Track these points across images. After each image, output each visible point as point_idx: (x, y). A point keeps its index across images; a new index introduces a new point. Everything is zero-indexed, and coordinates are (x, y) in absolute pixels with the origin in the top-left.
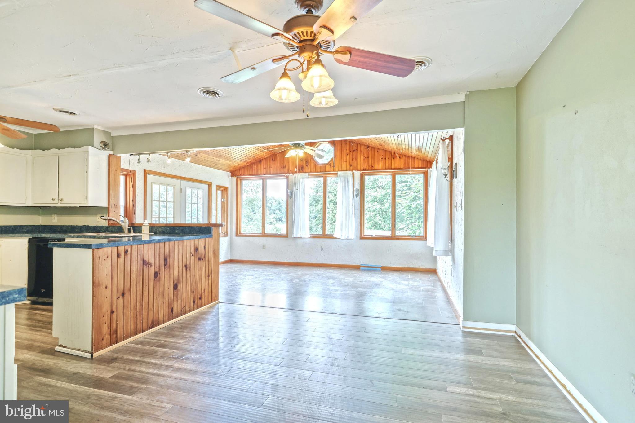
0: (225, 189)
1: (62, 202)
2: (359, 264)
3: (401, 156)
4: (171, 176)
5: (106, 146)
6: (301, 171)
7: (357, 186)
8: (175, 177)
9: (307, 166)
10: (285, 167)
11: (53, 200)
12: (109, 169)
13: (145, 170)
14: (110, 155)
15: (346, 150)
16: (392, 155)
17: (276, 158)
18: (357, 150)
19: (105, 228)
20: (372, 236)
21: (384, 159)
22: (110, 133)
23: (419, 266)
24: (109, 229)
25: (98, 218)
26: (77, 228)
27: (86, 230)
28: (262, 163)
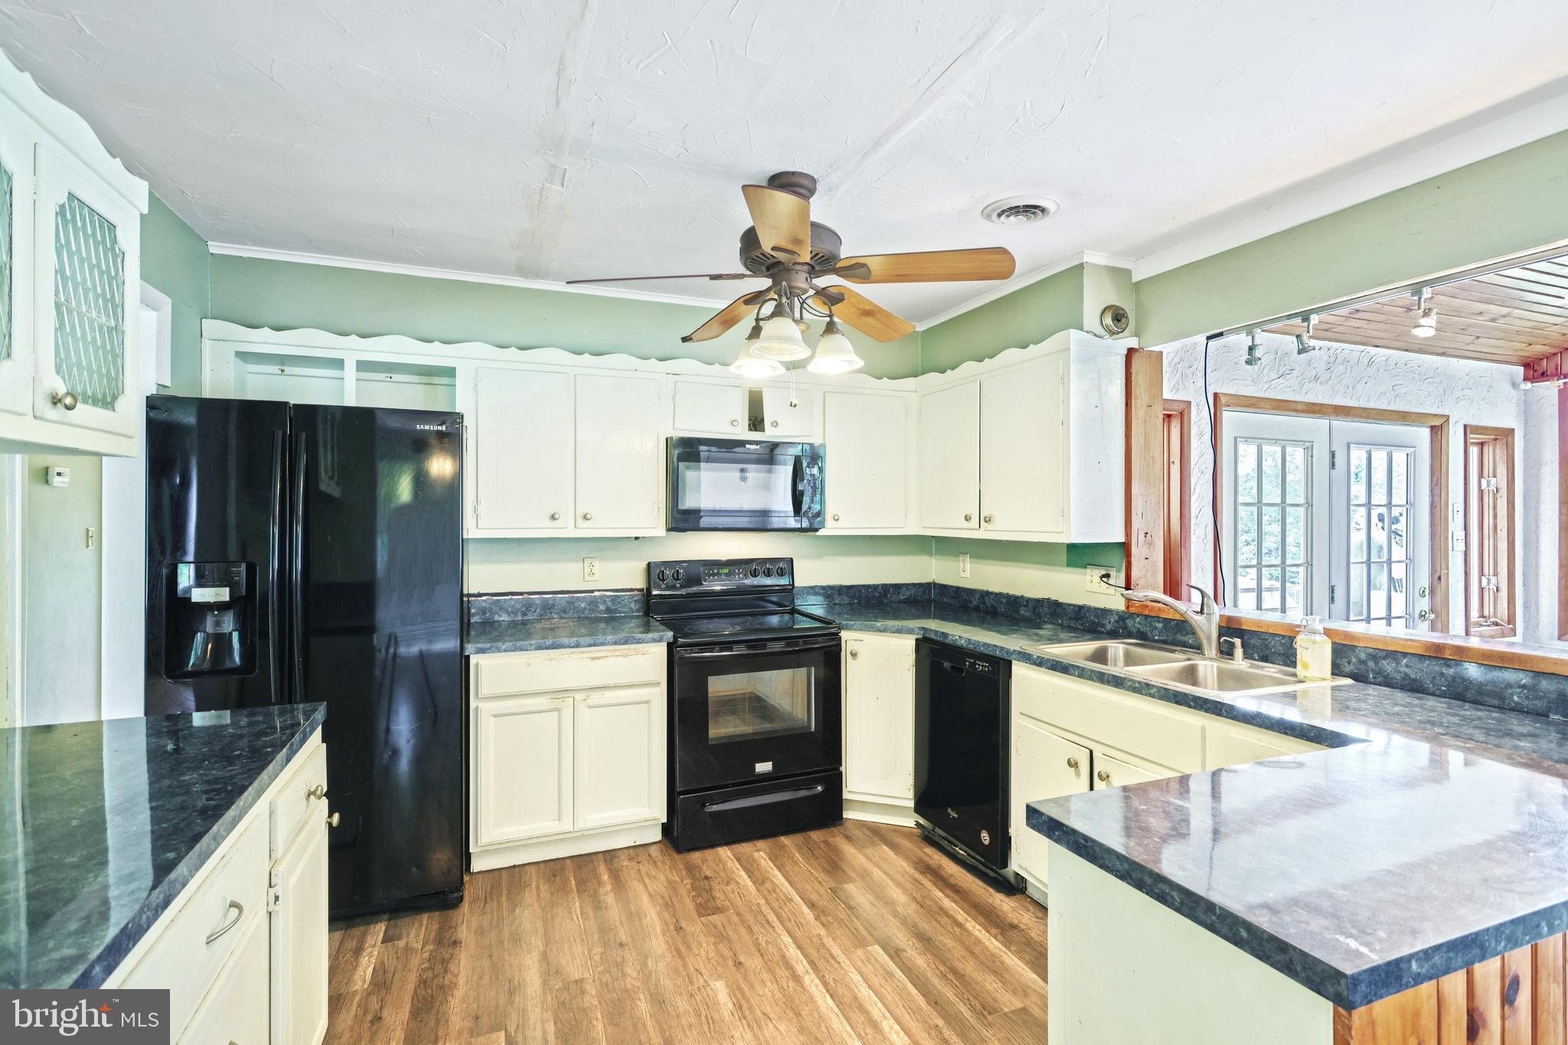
1: (989, 526)
4: (1299, 407)
5: (1119, 321)
8: (1314, 409)
11: (967, 518)
12: (1127, 404)
13: (1216, 396)
14: (1131, 352)
19: (1116, 618)
22: (1127, 273)
24: (1130, 623)
25: (1088, 577)
26: (1024, 606)
27: (1051, 614)
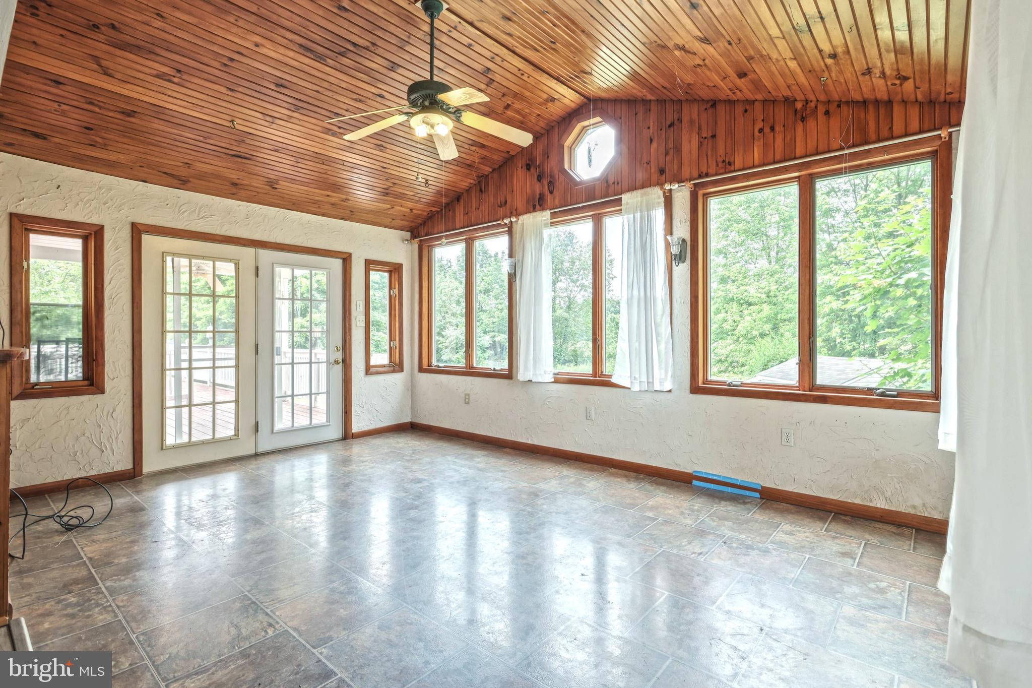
0: (395, 270)
2: (690, 471)
3: (833, 108)
6: (538, 207)
7: (682, 230)
9: (551, 192)
10: (506, 202)
13: (133, 225)
15: (649, 128)
16: (796, 110)
17: (487, 185)
18: (680, 120)
20: (729, 385)
21: (767, 130)
23: (914, 507)
28: (462, 201)
